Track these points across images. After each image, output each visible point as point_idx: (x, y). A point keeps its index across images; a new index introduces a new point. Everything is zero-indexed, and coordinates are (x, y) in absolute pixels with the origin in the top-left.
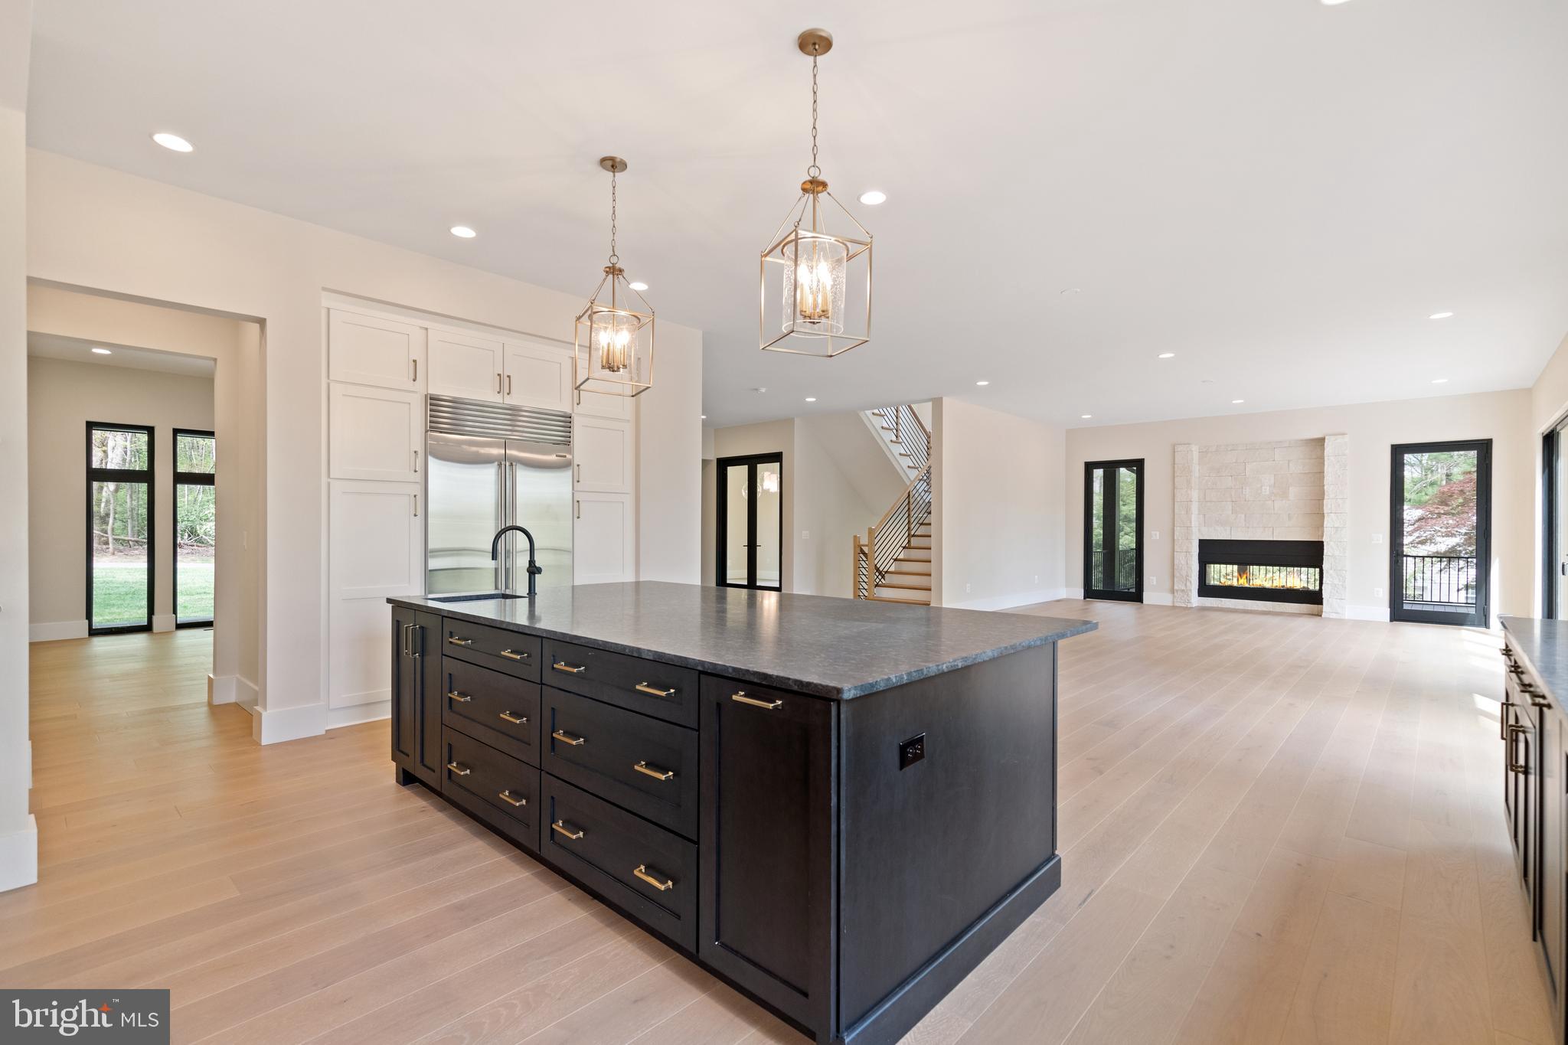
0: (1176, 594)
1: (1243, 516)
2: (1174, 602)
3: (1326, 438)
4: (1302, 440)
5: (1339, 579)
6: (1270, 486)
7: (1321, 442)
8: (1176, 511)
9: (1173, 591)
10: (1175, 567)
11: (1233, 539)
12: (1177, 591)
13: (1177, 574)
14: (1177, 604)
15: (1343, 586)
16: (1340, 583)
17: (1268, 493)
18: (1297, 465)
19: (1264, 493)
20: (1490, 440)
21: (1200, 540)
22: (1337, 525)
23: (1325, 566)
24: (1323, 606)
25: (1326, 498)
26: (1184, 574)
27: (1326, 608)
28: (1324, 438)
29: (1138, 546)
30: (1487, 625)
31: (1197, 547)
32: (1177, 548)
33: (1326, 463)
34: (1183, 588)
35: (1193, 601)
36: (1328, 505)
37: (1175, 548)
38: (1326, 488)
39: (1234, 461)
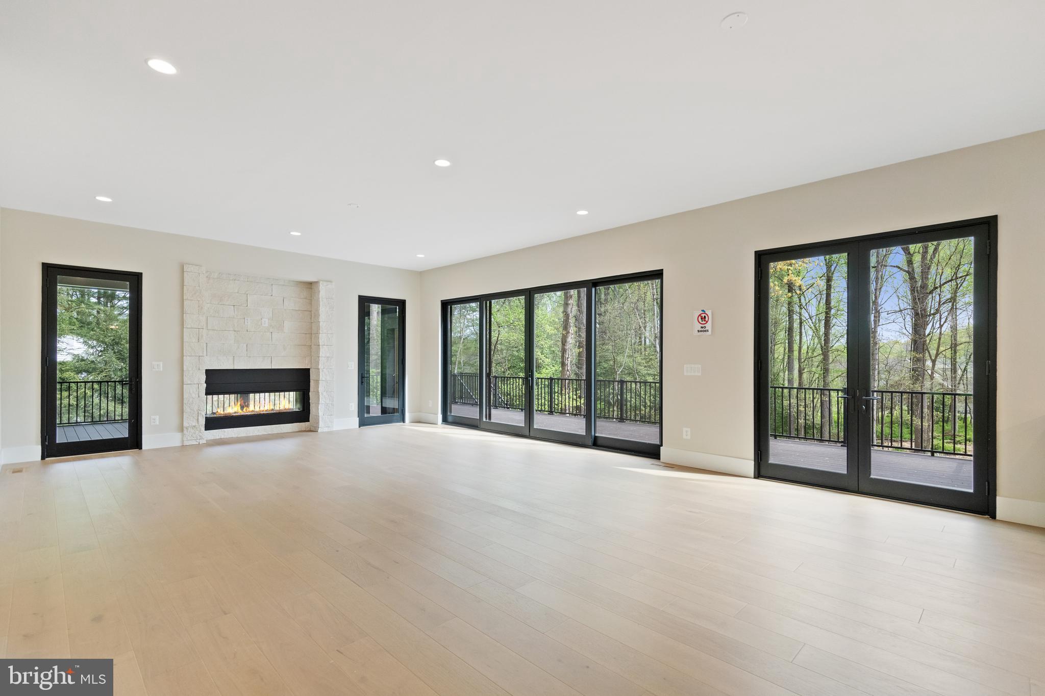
0: (185, 432)
1: (245, 346)
2: (183, 441)
3: (321, 282)
4: (296, 282)
5: (330, 399)
6: (268, 319)
7: (310, 286)
8: (186, 339)
9: (181, 429)
10: (185, 401)
12: (187, 428)
13: (186, 409)
14: (186, 443)
15: (332, 404)
16: (331, 402)
17: (267, 325)
18: (292, 302)
19: (263, 325)
20: (405, 300)
21: (206, 370)
22: (328, 355)
23: (321, 389)
24: (318, 423)
25: (321, 332)
26: (196, 408)
27: (321, 424)
28: (317, 283)
29: (134, 379)
30: (403, 421)
31: (204, 377)
32: (186, 380)
33: (321, 304)
34: (194, 424)
35: (200, 436)
36: (323, 339)
37: (184, 380)
38: (320, 324)
39: (236, 291)
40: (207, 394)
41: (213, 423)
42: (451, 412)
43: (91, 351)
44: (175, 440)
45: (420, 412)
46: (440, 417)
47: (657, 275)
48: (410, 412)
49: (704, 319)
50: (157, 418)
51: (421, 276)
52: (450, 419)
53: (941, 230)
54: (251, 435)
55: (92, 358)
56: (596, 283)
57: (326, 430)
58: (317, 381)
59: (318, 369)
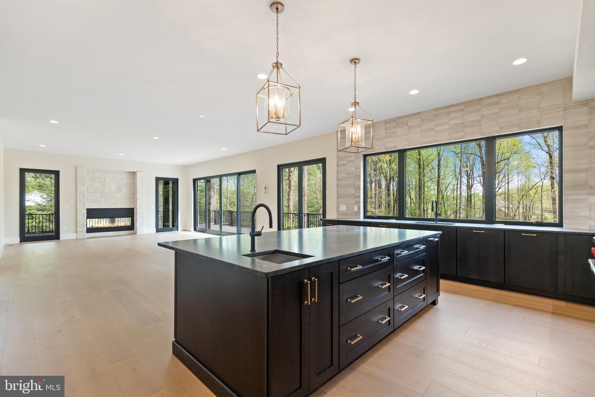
0: (78, 233)
1: (105, 199)
2: (77, 237)
3: (138, 172)
4: (126, 172)
5: (142, 221)
6: (115, 188)
7: (134, 174)
8: (78, 196)
9: (76, 232)
10: (78, 221)
11: (100, 208)
12: (79, 232)
13: (78, 224)
15: (143, 223)
18: (125, 180)
19: (113, 190)
20: (178, 179)
21: (87, 209)
22: (141, 202)
23: (138, 216)
24: (137, 231)
25: (138, 193)
26: (82, 224)
27: (138, 231)
28: (136, 172)
29: (56, 212)
30: (178, 230)
31: (86, 211)
32: (78, 212)
33: (138, 181)
34: (81, 230)
35: (84, 235)
36: (138, 195)
37: (77, 213)
38: (138, 189)
39: (100, 176)
40: (87, 218)
41: (90, 230)
42: (197, 226)
43: (44, 200)
44: (73, 236)
45: (186, 226)
46: (193, 228)
47: (254, 172)
48: (181, 227)
49: (266, 188)
50: (66, 227)
51: (185, 168)
52: (197, 229)
53: (321, 160)
54: (107, 235)
55: (44, 204)
56: (240, 174)
57: (140, 233)
58: (136, 213)
59: (137, 208)
